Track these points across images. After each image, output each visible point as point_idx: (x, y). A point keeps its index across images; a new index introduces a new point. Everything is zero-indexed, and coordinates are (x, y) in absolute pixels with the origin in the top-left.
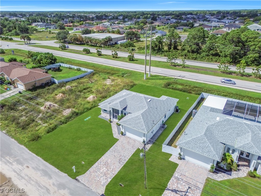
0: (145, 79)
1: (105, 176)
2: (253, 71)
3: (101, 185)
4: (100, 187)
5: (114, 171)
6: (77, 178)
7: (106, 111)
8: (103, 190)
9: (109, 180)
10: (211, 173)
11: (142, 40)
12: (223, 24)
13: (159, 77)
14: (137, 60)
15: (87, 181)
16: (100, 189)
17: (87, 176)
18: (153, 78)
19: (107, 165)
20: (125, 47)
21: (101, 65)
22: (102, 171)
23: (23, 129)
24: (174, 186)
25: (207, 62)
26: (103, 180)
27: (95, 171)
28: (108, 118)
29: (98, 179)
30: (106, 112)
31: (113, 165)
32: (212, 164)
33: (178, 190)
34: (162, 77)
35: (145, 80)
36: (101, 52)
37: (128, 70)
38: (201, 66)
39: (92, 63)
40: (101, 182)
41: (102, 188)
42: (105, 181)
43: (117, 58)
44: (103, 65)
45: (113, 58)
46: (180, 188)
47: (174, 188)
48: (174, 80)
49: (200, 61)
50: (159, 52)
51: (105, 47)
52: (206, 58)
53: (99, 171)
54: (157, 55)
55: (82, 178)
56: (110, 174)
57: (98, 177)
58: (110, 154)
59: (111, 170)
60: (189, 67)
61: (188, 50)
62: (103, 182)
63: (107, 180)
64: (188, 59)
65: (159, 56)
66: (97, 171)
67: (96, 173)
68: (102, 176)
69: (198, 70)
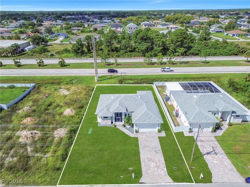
0: (96, 81)
1: (159, 169)
2: (167, 60)
3: (164, 176)
4: (165, 178)
5: (161, 162)
6: (140, 181)
7: (107, 117)
8: (169, 179)
9: (165, 169)
10: (214, 133)
11: (49, 44)
12: (107, 24)
13: (106, 77)
14: (69, 65)
15: (151, 180)
16: (166, 179)
17: (146, 176)
18: (102, 78)
19: (151, 160)
20: (39, 53)
21: (33, 76)
22: (153, 166)
23: (25, 170)
24: (205, 151)
25: (129, 58)
26: (161, 172)
27: (149, 169)
28: (109, 124)
29: (157, 173)
30: (106, 119)
31: (156, 158)
32: (213, 127)
33: (209, 152)
34: (109, 77)
35: (98, 82)
36: (19, 62)
37: (71, 76)
38: (128, 62)
39: (18, 76)
40: (161, 174)
41: (167, 178)
42: (163, 172)
43: (44, 66)
44: (36, 76)
45: (39, 66)
46: (209, 150)
47: (206, 152)
48: (121, 77)
49: (123, 57)
50: (84, 54)
51: (13, 57)
52: (126, 55)
53: (151, 168)
54: (82, 57)
55: (145, 180)
56: (161, 165)
57: (156, 172)
58: (144, 151)
59: (158, 162)
60: (121, 64)
61: (108, 50)
62: (162, 173)
63: (163, 170)
64: (112, 57)
65: (85, 58)
66: (149, 168)
67: (150, 170)
68: (157, 169)
69: (130, 66)
